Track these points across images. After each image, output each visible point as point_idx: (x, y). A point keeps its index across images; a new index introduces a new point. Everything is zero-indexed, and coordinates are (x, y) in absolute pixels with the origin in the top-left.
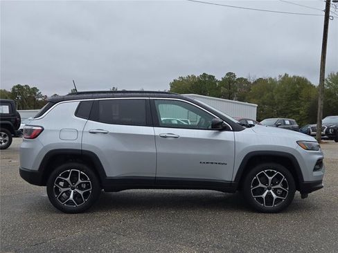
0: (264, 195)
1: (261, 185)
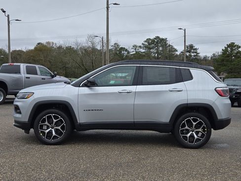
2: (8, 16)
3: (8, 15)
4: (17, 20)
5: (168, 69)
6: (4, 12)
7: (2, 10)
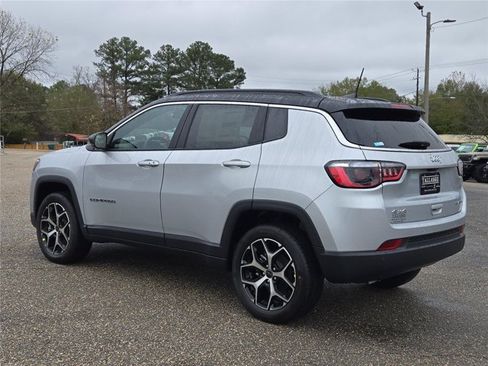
2: (428, 16)
3: (429, 13)
4: (448, 21)
5: (244, 109)
6: (420, 8)
7: (417, 4)
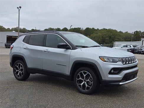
0: (82, 84)
1: (80, 78)
